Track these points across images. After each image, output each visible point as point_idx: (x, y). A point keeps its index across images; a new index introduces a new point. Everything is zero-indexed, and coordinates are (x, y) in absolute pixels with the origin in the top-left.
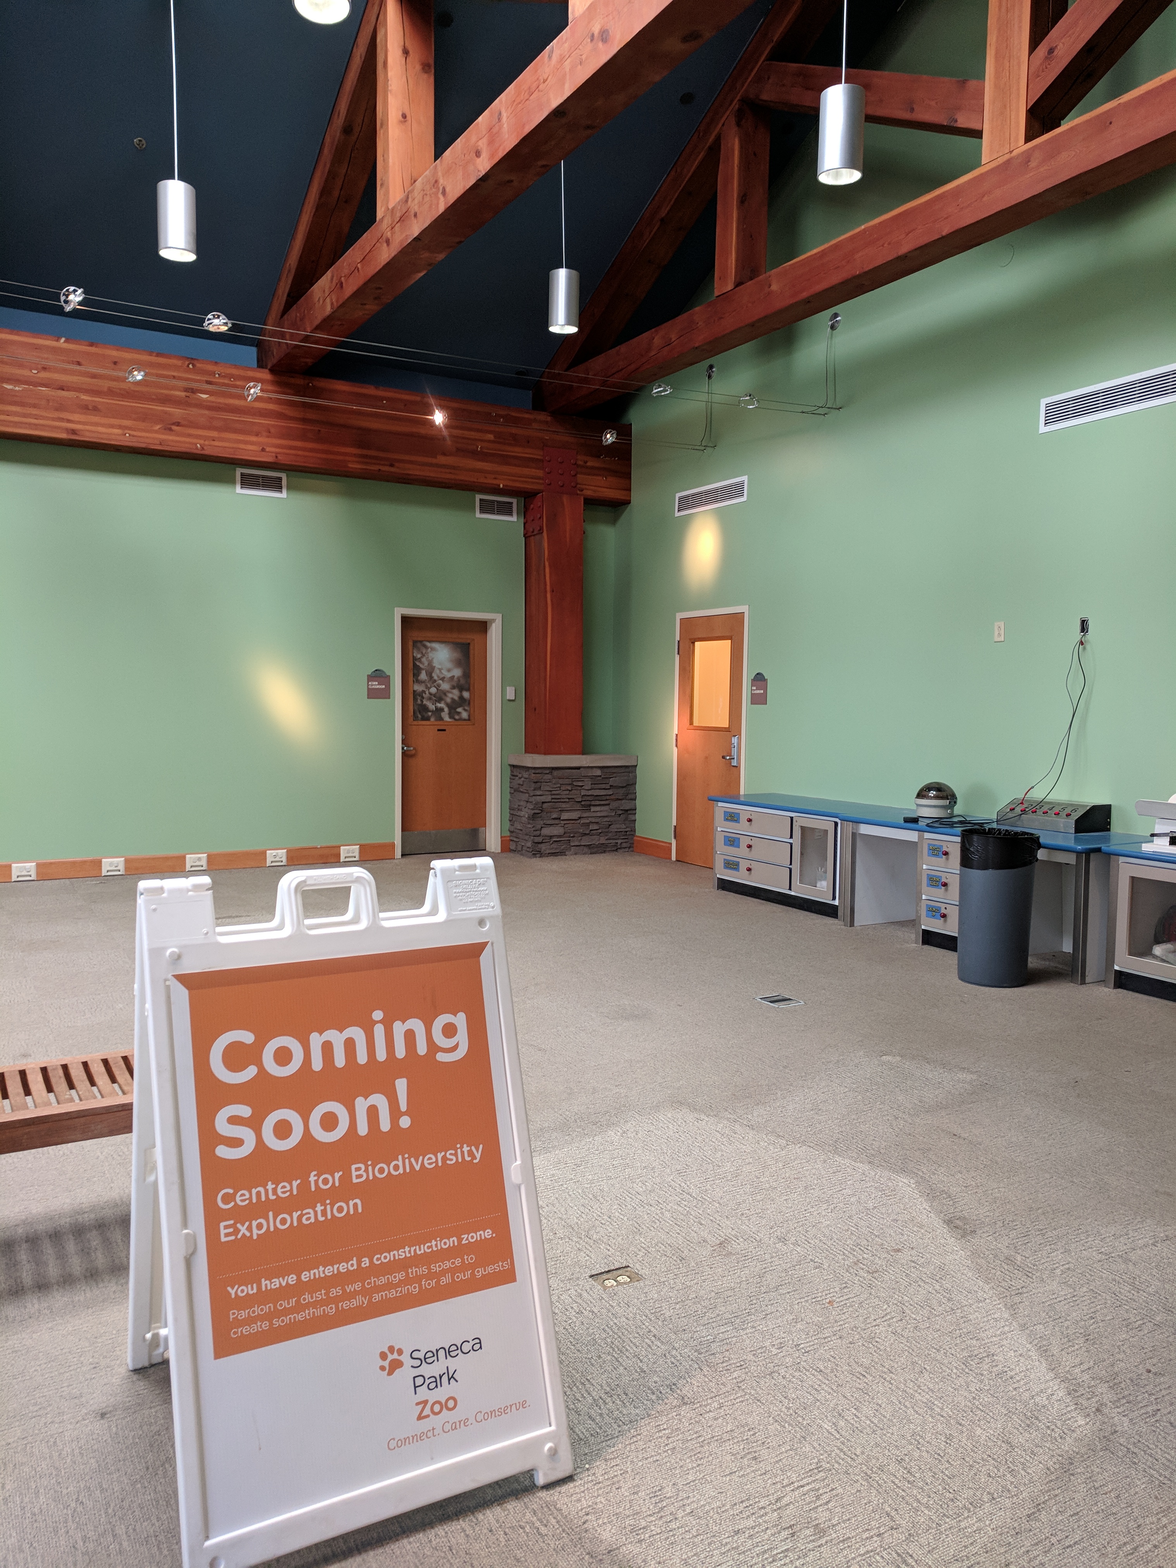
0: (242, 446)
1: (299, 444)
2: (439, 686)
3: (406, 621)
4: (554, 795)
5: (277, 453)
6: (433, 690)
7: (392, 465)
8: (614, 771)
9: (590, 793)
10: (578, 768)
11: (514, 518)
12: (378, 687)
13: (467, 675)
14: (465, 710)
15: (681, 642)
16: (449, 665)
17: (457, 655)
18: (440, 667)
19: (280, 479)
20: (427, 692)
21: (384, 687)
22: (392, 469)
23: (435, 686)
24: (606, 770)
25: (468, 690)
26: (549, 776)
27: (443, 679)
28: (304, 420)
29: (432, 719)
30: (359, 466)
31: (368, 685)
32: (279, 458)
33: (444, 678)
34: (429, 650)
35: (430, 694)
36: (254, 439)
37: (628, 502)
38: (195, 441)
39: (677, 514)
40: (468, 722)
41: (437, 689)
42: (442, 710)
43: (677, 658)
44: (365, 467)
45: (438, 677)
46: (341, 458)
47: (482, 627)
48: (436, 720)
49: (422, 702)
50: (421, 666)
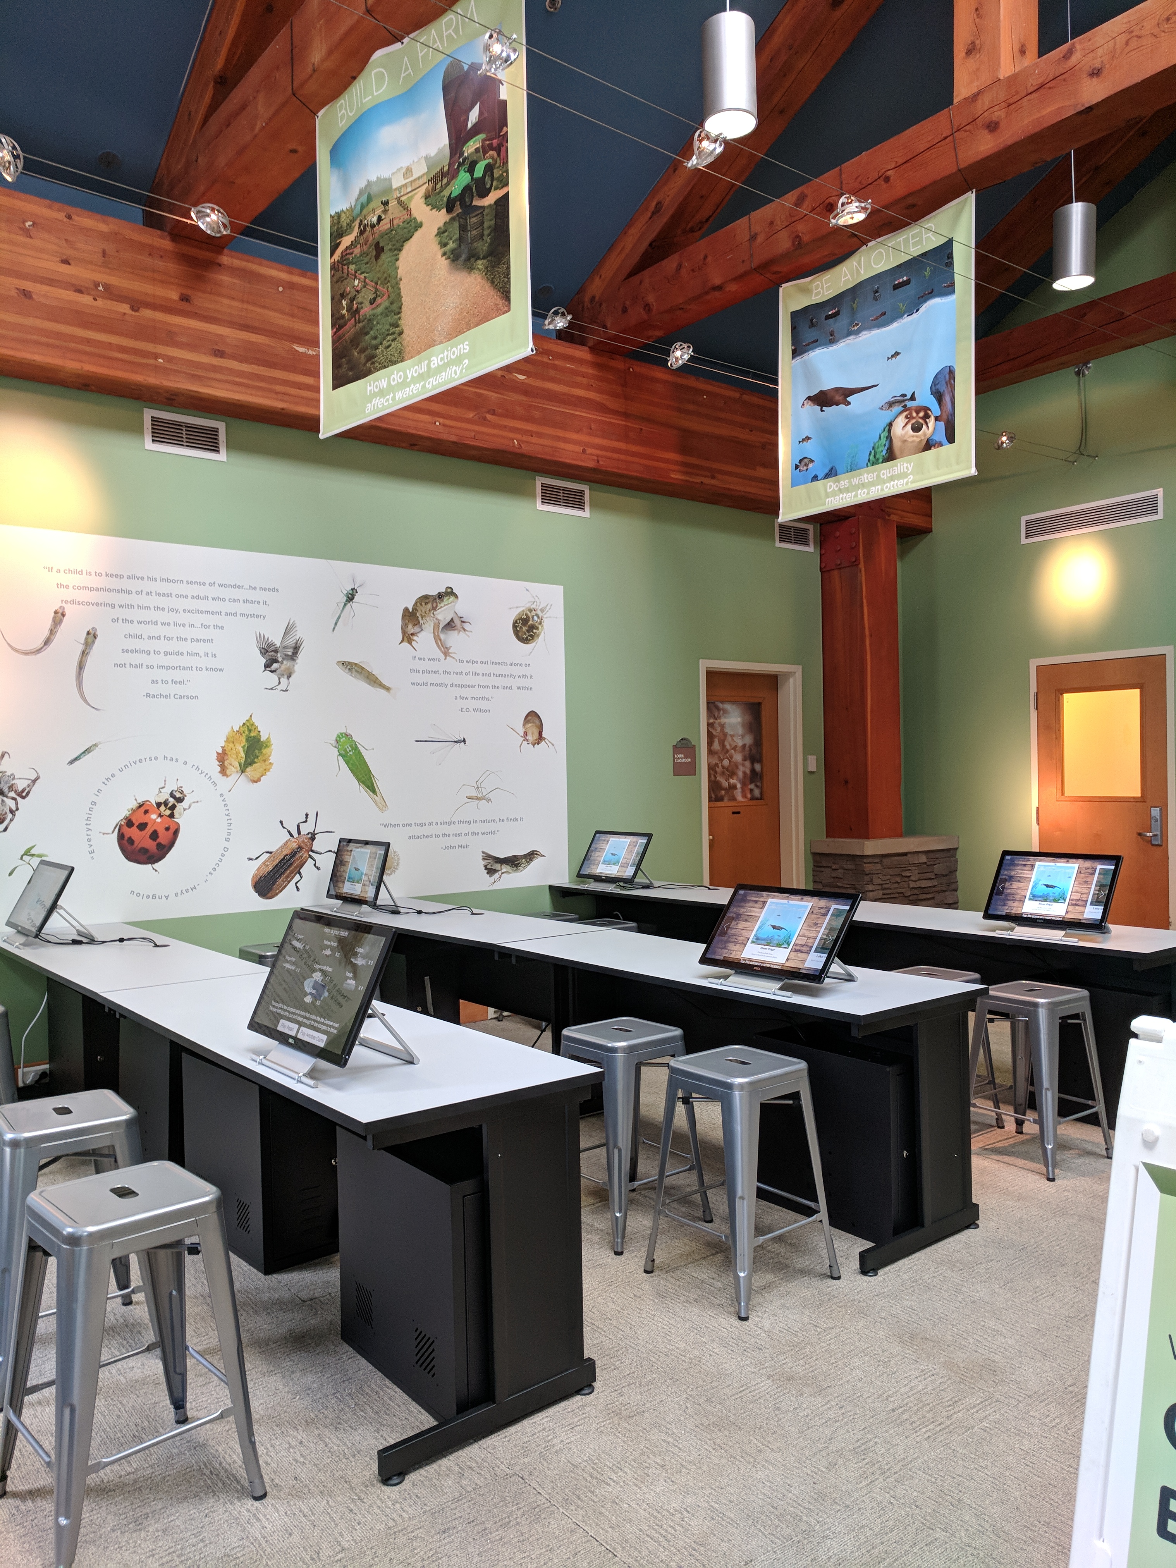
0: (561, 445)
1: (622, 445)
2: (731, 757)
3: (712, 675)
4: (886, 889)
5: (598, 456)
6: (726, 763)
7: (713, 477)
8: (937, 856)
9: (918, 884)
10: (905, 854)
11: (810, 549)
12: (684, 760)
13: (758, 742)
14: (757, 786)
15: (1039, 694)
16: (740, 731)
17: (748, 718)
18: (732, 733)
19: (582, 492)
20: (720, 765)
21: (689, 760)
22: (713, 482)
23: (728, 759)
24: (931, 855)
25: (760, 761)
26: (879, 866)
27: (735, 748)
28: (626, 415)
29: (726, 799)
30: (683, 478)
31: (674, 758)
32: (601, 463)
33: (736, 746)
34: (722, 712)
35: (723, 767)
36: (575, 436)
37: (929, 531)
38: (511, 435)
39: (1024, 541)
40: (760, 802)
41: (730, 761)
42: (734, 787)
43: (1034, 715)
44: (687, 478)
45: (730, 745)
46: (662, 465)
47: (772, 681)
48: (729, 800)
49: (716, 777)
50: (714, 733)
